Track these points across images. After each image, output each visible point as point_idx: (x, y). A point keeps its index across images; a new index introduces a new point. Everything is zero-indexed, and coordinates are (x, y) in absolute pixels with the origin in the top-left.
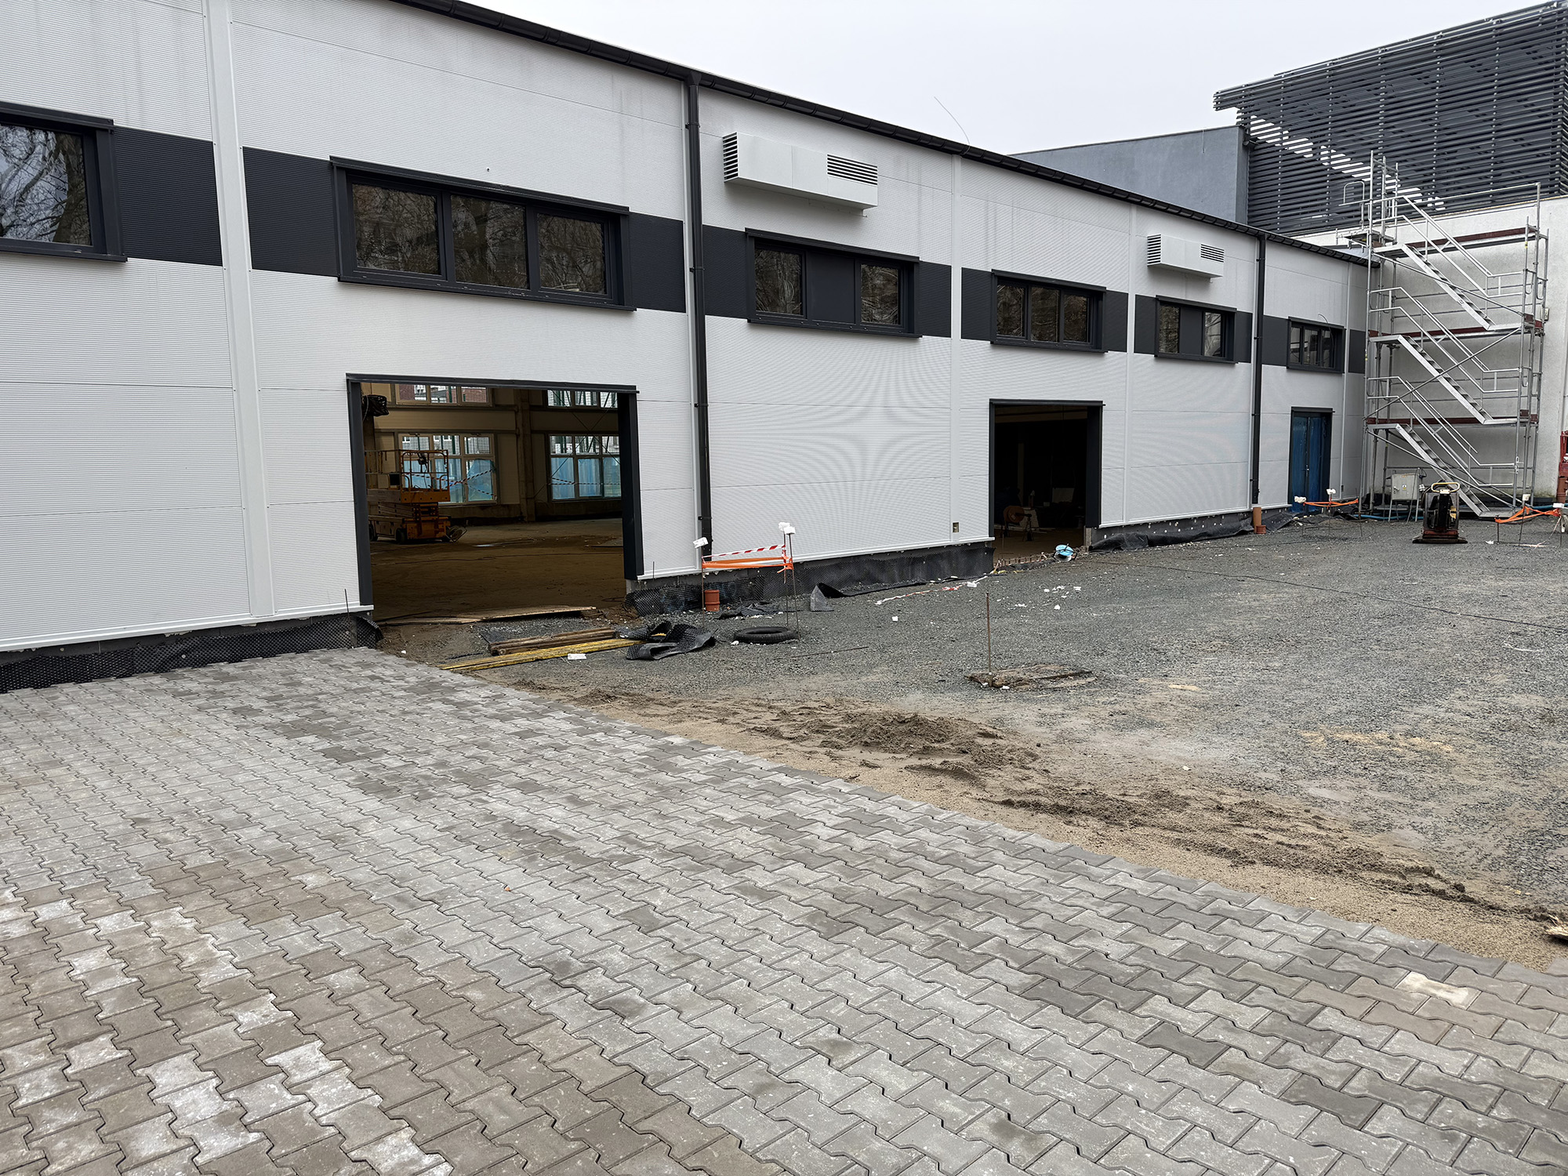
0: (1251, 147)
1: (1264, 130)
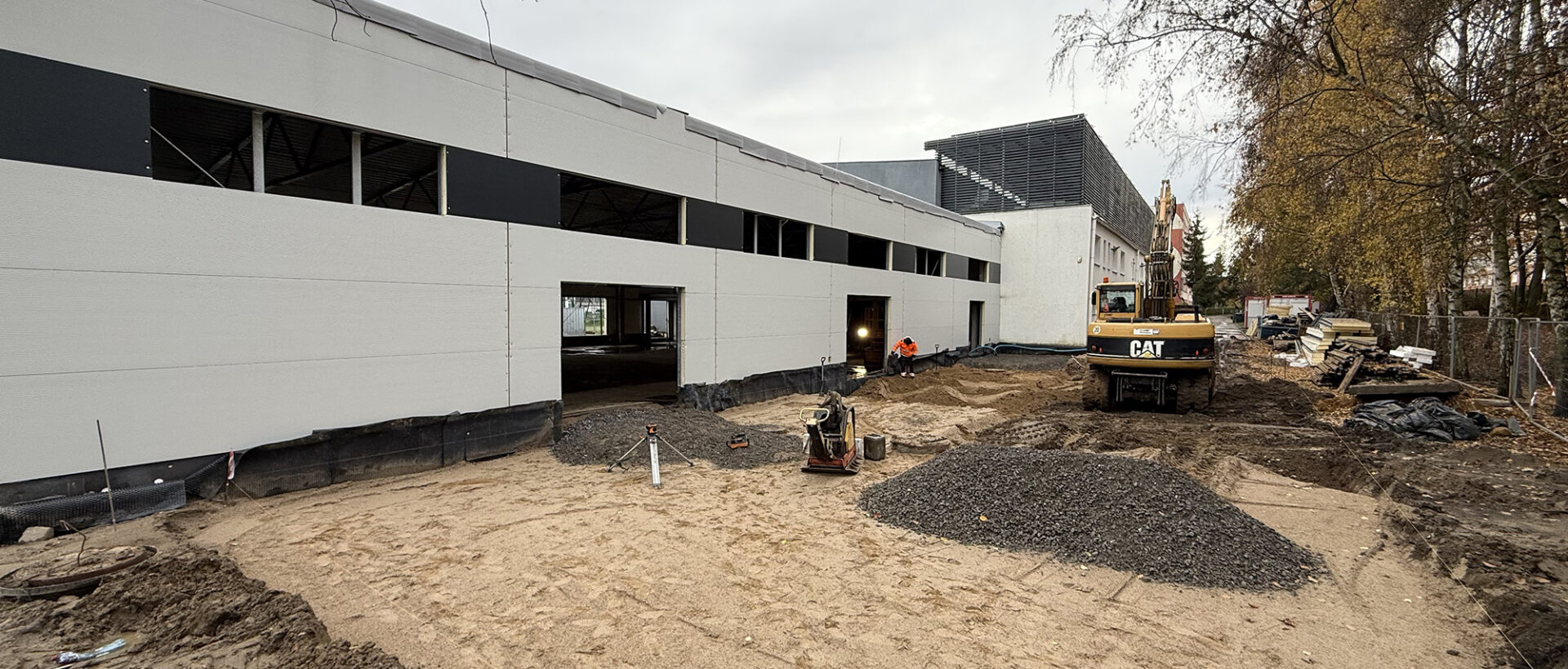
0: (942, 170)
1: (948, 162)
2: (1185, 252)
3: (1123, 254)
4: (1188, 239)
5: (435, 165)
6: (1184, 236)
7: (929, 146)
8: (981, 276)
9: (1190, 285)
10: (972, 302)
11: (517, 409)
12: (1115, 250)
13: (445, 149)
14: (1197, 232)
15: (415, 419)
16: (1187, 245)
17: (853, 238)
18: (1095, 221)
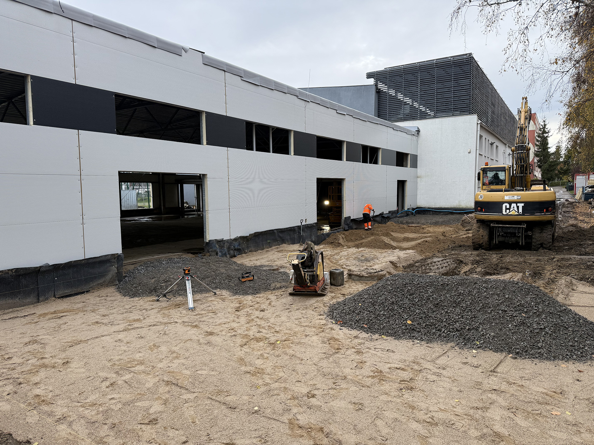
0: (379, 92)
1: (382, 87)
2: (537, 145)
3: (497, 147)
4: (539, 137)
5: (23, 91)
6: (536, 134)
7: (370, 76)
8: (404, 163)
9: (540, 167)
10: (398, 181)
11: (91, 261)
12: (492, 144)
13: (29, 78)
14: (544, 132)
15: (17, 270)
16: (538, 141)
17: (320, 139)
18: (479, 125)
